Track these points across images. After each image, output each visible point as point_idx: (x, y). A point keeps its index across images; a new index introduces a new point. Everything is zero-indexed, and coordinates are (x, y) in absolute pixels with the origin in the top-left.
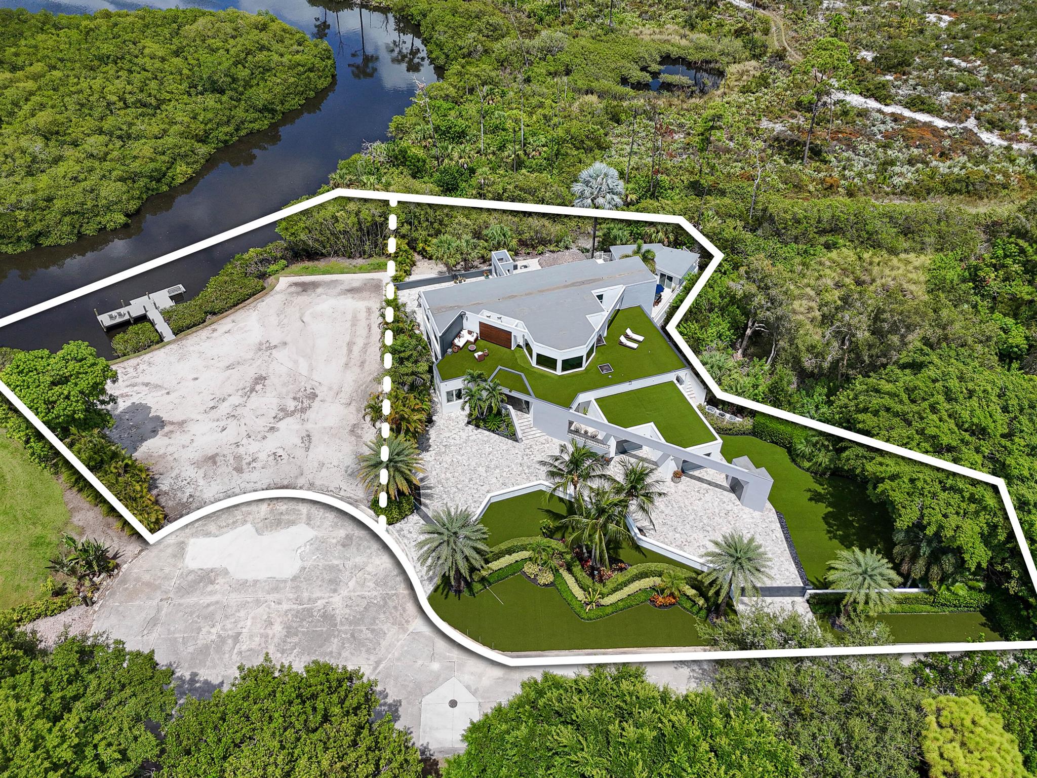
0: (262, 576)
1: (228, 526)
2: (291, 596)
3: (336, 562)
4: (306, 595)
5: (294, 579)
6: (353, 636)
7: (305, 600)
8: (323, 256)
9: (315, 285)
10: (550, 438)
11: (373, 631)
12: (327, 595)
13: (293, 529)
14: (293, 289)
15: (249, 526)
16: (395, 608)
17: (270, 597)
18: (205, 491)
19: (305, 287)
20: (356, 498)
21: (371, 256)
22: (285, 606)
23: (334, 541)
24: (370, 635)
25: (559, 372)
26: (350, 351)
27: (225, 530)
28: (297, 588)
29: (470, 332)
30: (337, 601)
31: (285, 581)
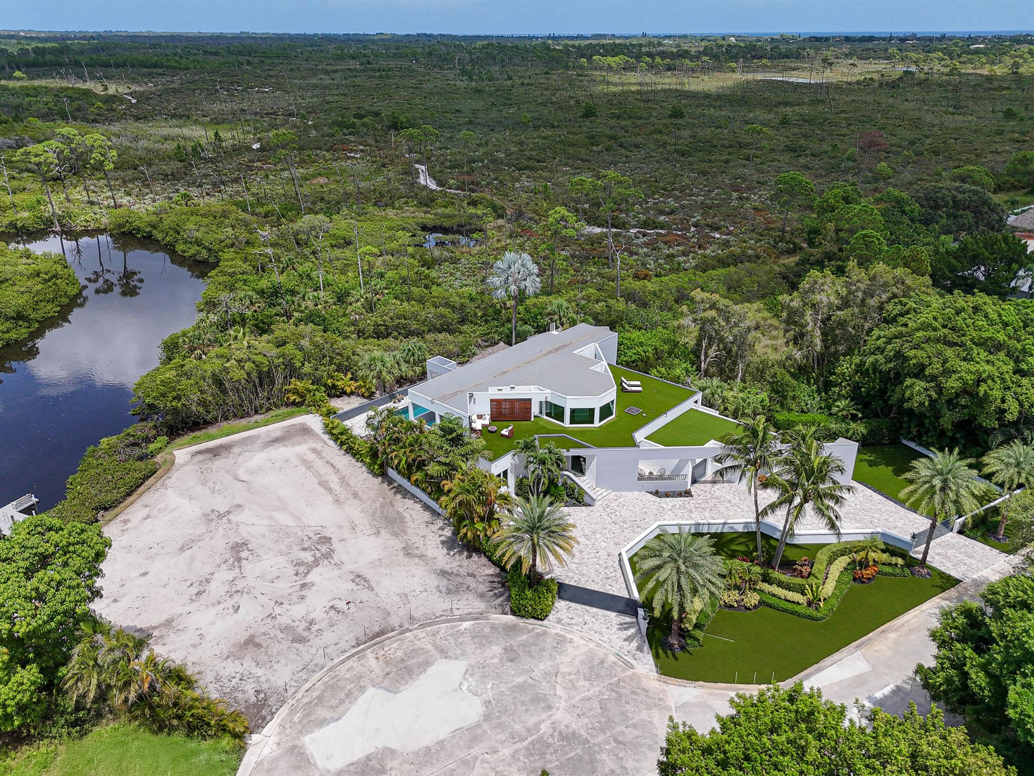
0: (443, 733)
1: (342, 702)
2: (502, 737)
3: (520, 680)
4: (518, 727)
5: (487, 717)
6: (618, 742)
7: (524, 733)
8: (207, 423)
9: (227, 448)
10: (618, 493)
11: (635, 726)
12: (544, 716)
13: (431, 671)
14: (200, 457)
15: (371, 691)
16: (633, 692)
17: (475, 751)
18: (273, 679)
19: (215, 452)
20: (478, 611)
21: (269, 409)
22: (506, 751)
23: (496, 660)
24: (636, 732)
25: (597, 424)
26: (329, 490)
27: (342, 708)
28: (500, 726)
29: (480, 417)
30: (562, 716)
31: (478, 725)
